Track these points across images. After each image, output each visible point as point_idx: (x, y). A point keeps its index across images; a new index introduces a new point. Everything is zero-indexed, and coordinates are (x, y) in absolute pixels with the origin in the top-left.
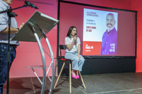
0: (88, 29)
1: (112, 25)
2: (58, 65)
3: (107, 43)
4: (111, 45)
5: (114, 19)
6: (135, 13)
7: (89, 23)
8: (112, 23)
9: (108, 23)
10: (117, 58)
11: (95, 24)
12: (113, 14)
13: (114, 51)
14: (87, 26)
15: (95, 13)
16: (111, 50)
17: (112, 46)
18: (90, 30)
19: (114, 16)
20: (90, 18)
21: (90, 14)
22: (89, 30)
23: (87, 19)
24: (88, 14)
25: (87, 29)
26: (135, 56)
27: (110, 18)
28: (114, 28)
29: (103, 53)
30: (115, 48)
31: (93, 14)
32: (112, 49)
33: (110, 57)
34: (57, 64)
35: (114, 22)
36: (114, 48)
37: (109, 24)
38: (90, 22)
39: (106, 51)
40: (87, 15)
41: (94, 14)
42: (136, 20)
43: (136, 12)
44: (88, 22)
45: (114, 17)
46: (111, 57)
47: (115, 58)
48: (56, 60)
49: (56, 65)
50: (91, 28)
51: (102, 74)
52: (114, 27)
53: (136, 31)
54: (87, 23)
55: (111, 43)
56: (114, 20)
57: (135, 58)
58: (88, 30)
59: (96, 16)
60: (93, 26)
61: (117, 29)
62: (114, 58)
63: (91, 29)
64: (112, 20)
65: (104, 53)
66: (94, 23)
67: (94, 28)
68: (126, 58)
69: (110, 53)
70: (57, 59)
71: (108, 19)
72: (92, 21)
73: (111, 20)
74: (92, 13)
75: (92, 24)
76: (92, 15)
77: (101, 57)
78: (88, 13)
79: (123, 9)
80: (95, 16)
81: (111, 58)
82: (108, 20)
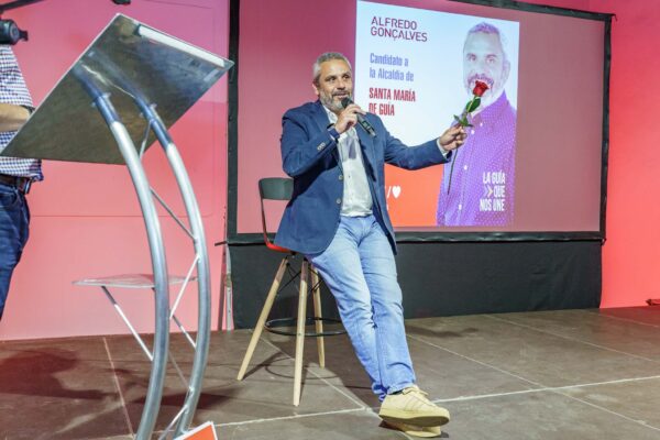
0: (378, 101)
1: (489, 82)
2: (232, 275)
3: (466, 168)
4: (489, 180)
5: (504, 55)
6: (602, 24)
7: (382, 74)
8: (494, 74)
9: (473, 74)
10: (513, 239)
11: (410, 77)
12: (495, 31)
13: (499, 206)
14: (371, 89)
15: (412, 24)
16: (484, 205)
17: (492, 186)
18: (387, 106)
19: (502, 37)
20: (386, 46)
21: (389, 27)
22: (381, 105)
23: (372, 54)
24: (378, 27)
25: (374, 101)
26: (598, 229)
27: (482, 47)
28: (504, 95)
29: (447, 217)
30: (507, 192)
31: (399, 30)
32: (492, 197)
33: (482, 239)
34: (228, 272)
35: (504, 68)
36: (500, 191)
37: (476, 77)
38: (389, 68)
39: (460, 206)
40: (374, 33)
41: (404, 30)
42: (607, 57)
43: (607, 19)
44: (377, 67)
45: (500, 45)
46: (486, 234)
47: (503, 243)
48: (224, 254)
49: (224, 276)
50: (389, 96)
51: (442, 318)
53: (606, 110)
54: (372, 74)
55: (486, 171)
56: (499, 59)
57: (598, 239)
58: (378, 106)
59: (415, 36)
60: (403, 86)
61: (513, 102)
62: (498, 239)
63: (392, 102)
64: (491, 57)
65: (454, 216)
66: (408, 74)
67: (408, 96)
68: (558, 239)
69: (482, 215)
70: (229, 245)
71: (473, 52)
72: (397, 61)
73: (489, 56)
74: (397, 22)
75: (396, 76)
76: (396, 34)
77: (436, 238)
78: (375, 25)
79: (544, 6)
80: (409, 36)
81: (487, 239)
82: (473, 57)
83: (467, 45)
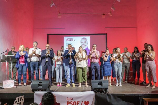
1: (85, 45)
5: (87, 41)
6: (105, 35)
8: (86, 44)
12: (86, 38)
15: (72, 39)
21: (69, 40)
23: (66, 43)
27: (84, 41)
37: (83, 45)
40: (67, 41)
43: (106, 34)
52: (87, 47)
56: (86, 42)
59: (73, 40)
64: (85, 42)
71: (82, 41)
74: (70, 39)
82: (82, 42)
83: (81, 41)
